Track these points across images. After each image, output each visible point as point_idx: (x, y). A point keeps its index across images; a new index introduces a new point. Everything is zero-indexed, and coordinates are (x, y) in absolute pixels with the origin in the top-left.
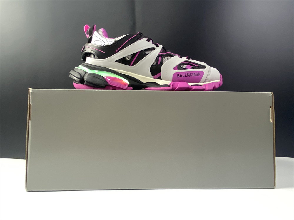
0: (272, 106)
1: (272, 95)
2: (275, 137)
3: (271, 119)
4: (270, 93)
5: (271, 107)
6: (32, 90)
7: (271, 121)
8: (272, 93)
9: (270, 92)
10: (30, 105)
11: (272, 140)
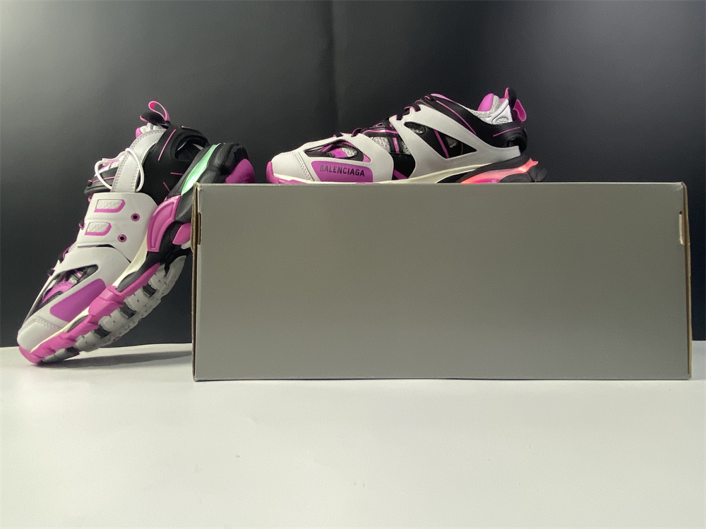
0: (682, 210)
1: (684, 188)
2: (690, 275)
3: (681, 237)
4: (679, 185)
5: (681, 213)
6: (201, 187)
7: (682, 242)
8: (684, 185)
9: (680, 183)
10: (198, 215)
11: (684, 281)
